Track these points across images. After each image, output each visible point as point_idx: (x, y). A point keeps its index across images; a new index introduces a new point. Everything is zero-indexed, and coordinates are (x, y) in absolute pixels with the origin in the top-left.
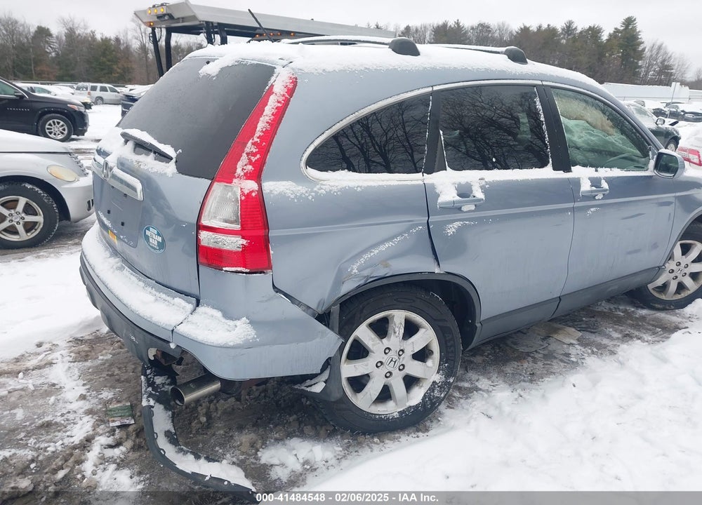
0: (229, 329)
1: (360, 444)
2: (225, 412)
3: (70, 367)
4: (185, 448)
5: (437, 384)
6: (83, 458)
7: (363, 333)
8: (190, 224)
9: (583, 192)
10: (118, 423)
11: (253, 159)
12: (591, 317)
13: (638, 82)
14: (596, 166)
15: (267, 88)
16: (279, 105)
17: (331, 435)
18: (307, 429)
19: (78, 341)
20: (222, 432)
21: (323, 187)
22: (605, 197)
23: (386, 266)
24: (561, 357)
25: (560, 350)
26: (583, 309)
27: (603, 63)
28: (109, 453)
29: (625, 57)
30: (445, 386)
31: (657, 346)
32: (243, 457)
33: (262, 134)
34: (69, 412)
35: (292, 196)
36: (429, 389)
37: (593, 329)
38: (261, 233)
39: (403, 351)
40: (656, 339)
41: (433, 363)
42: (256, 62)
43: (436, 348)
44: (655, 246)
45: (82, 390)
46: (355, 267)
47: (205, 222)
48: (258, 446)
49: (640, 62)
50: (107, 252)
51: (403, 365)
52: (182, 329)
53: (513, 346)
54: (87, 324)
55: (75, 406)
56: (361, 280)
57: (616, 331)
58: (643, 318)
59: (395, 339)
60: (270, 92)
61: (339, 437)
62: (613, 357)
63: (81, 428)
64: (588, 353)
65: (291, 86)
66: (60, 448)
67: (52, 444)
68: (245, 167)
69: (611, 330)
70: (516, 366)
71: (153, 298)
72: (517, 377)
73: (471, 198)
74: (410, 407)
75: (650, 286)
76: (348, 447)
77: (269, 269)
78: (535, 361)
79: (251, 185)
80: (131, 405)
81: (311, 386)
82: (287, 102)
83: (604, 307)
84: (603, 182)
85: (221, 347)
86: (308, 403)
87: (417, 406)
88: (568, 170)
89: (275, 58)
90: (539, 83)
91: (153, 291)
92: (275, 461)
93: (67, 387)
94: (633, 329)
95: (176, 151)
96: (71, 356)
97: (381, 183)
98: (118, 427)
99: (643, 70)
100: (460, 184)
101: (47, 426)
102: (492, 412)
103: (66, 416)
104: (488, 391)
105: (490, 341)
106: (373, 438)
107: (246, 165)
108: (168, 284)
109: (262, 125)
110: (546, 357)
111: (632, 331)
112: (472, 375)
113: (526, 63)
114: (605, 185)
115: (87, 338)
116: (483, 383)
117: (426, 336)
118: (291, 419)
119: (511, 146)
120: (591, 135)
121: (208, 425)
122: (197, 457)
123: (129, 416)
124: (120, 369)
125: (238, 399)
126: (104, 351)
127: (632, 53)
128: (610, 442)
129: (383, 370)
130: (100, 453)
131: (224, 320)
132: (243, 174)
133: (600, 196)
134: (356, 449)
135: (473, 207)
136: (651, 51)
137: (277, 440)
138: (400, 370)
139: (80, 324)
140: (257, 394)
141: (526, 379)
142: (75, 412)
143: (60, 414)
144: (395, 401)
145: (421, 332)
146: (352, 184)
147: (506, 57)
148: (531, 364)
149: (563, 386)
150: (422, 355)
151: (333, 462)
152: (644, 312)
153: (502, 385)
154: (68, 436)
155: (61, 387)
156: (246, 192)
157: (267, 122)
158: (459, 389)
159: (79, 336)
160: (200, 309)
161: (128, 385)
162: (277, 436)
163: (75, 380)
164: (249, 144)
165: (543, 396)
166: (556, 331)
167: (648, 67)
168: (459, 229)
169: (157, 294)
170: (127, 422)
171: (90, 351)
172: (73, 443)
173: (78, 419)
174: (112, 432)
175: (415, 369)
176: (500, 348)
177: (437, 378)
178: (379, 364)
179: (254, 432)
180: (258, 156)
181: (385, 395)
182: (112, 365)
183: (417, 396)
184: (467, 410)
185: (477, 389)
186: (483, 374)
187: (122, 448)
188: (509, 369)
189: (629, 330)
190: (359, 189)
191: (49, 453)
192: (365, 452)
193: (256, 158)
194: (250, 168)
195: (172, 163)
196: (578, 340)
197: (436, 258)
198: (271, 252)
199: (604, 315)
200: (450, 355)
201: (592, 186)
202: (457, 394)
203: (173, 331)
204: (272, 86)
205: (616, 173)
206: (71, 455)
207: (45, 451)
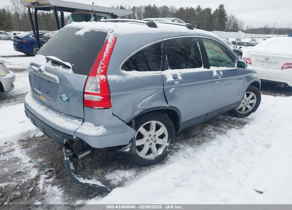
0: (97, 129)
1: (141, 170)
2: (89, 163)
3: (21, 151)
4: (79, 175)
5: (167, 146)
6: (38, 183)
7: (142, 130)
8: (80, 92)
9: (214, 76)
10: (48, 170)
11: (103, 67)
12: (217, 121)
13: (226, 30)
14: (218, 66)
15: (105, 41)
16: (111, 47)
17: (130, 168)
18: (121, 166)
19: (21, 141)
20: (89, 170)
21: (128, 77)
22: (221, 77)
23: (150, 105)
24: (208, 136)
25: (207, 133)
26: (214, 118)
27: (212, 23)
28: (47, 181)
29: (220, 21)
30: (170, 147)
31: (240, 130)
32: (99, 178)
33: (105, 58)
34: (26, 168)
35: (118, 81)
36: (165, 149)
37: (218, 125)
38: (107, 94)
39: (155, 135)
40: (239, 127)
41: (166, 139)
42: (99, 31)
43: (166, 134)
44: (238, 94)
45: (30, 159)
46: (139, 105)
47: (86, 91)
48: (104, 174)
49: (226, 22)
50: (39, 104)
51: (156, 140)
52: (79, 131)
53: (190, 133)
54: (24, 134)
55: (28, 165)
56: (141, 110)
57: (226, 125)
58: (235, 120)
59: (152, 131)
60: (107, 42)
61: (133, 168)
62: (226, 135)
63: (33, 173)
64: (217, 134)
65: (114, 40)
66: (27, 181)
67: (23, 179)
68: (100, 70)
69: (224, 125)
70: (192, 140)
71: (65, 120)
72: (193, 143)
73: (177, 79)
74: (158, 155)
75: (237, 109)
76: (137, 171)
77: (110, 107)
78: (199, 137)
79: (103, 77)
80: (51, 163)
81: (125, 149)
82: (113, 46)
83: (221, 117)
84: (221, 72)
85: (95, 136)
86: (120, 157)
87: (161, 155)
88: (209, 68)
89: (107, 29)
90: (198, 36)
91: (64, 118)
92: (112, 178)
93: (23, 158)
94: (232, 124)
95: (72, 64)
96: (21, 147)
97: (147, 75)
98: (48, 171)
99: (227, 25)
100: (173, 75)
101: (19, 173)
102: (186, 156)
103: (25, 169)
104: (184, 149)
105: (182, 131)
106: (146, 167)
107: (101, 70)
108: (70, 115)
109: (105, 55)
110: (202, 136)
111: (231, 125)
112: (177, 144)
113: (193, 29)
114: (221, 73)
115: (25, 139)
116: (182, 146)
117: (163, 129)
118: (115, 163)
119: (181, 59)
120: (214, 54)
121: (84, 168)
122: (84, 178)
123: (51, 167)
124: (42, 150)
125: (93, 158)
126: (34, 144)
127: (223, 19)
128: (227, 162)
129: (149, 143)
130: (44, 181)
131: (94, 127)
132: (100, 73)
133: (220, 77)
134: (140, 172)
135: (178, 83)
136: (230, 18)
137: (111, 171)
138: (154, 142)
139: (21, 134)
140: (100, 156)
141: (196, 144)
142: (29, 167)
143: (23, 168)
144: (153, 154)
145: (161, 128)
146: (137, 76)
147: (186, 27)
148: (197, 139)
149: (210, 145)
150: (162, 137)
151: (133, 177)
152: (235, 118)
153: (189, 146)
154: (29, 176)
155: (20, 159)
156: (102, 79)
157: (107, 54)
158: (174, 149)
159: (21, 139)
160: (85, 123)
161: (47, 156)
162: (111, 170)
163: (25, 156)
164: (101, 62)
165: (203, 149)
166: (205, 126)
167: (229, 25)
168: (174, 91)
169: (66, 119)
170: (52, 169)
171: (28, 144)
172: (32, 178)
173: (31, 170)
174: (46, 173)
175: (160, 141)
176: (186, 134)
177: (167, 144)
178: (147, 141)
179: (102, 169)
180: (105, 66)
181: (150, 152)
182: (38, 149)
183: (161, 151)
184: (178, 156)
185: (180, 148)
186: (181, 143)
187: (52, 179)
188: (190, 141)
189: (230, 125)
190: (140, 77)
191: (23, 183)
192: (144, 173)
193: (104, 67)
194: (102, 70)
195: (71, 70)
196: (213, 129)
197: (167, 101)
198: (111, 101)
199: (221, 120)
200: (172, 136)
201: (217, 73)
202: (173, 151)
203: (75, 132)
204: (107, 40)
205: (225, 68)
206: (33, 183)
207: (21, 182)
